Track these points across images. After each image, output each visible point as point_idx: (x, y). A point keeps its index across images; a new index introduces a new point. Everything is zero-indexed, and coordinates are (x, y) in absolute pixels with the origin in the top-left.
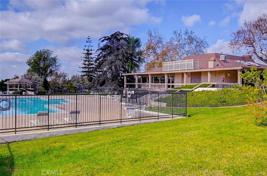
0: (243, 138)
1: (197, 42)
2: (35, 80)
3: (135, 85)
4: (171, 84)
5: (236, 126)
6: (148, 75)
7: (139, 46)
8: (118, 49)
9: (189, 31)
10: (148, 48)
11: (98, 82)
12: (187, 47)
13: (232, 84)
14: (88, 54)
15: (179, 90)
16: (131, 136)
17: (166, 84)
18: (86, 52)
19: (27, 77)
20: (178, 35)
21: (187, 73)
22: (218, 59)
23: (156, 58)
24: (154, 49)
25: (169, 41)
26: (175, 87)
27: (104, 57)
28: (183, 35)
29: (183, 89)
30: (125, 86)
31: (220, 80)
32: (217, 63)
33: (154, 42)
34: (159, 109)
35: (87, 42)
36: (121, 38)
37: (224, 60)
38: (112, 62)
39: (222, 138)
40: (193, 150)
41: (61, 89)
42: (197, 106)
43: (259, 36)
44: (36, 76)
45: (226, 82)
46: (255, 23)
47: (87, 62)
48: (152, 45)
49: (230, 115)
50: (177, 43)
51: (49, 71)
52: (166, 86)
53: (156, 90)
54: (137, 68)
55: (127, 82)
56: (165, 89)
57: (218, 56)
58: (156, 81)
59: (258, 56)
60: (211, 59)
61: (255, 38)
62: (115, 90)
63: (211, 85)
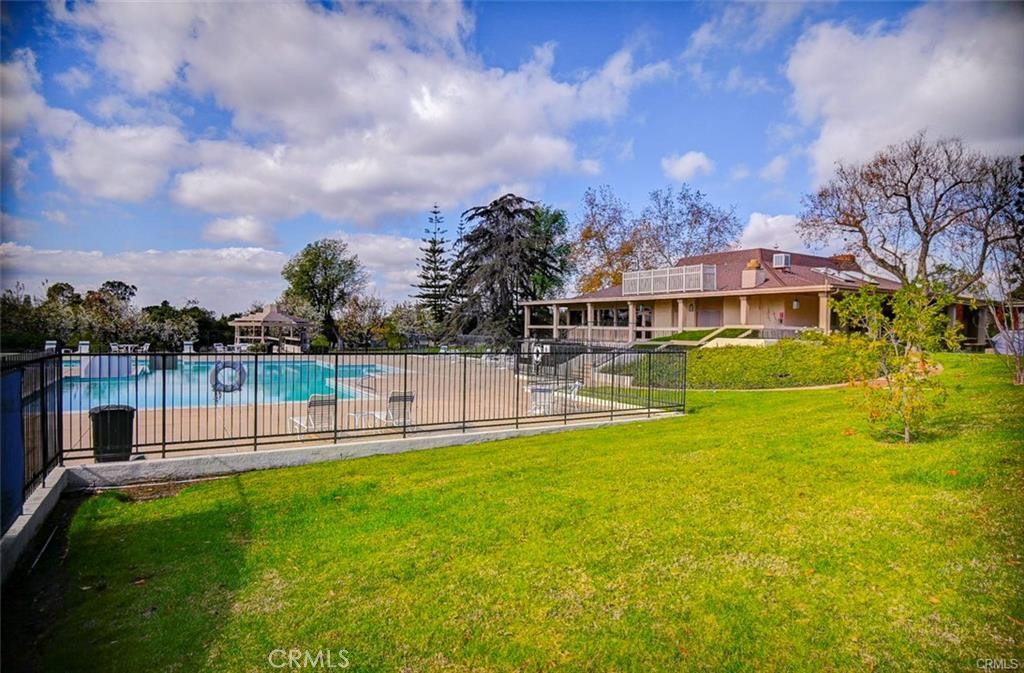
0: (836, 470)
1: (712, 220)
2: (304, 316)
3: (552, 330)
4: (643, 329)
5: (818, 439)
6: (584, 305)
7: (562, 231)
8: (510, 239)
9: (690, 193)
10: (587, 235)
11: (458, 321)
12: (686, 232)
13: (804, 329)
14: (434, 251)
15: (664, 345)
16: (542, 460)
17: (631, 328)
18: (428, 246)
19: (283, 308)
20: (662, 203)
21: (685, 300)
22: (768, 263)
23: (605, 261)
24: (600, 238)
25: (639, 217)
26: (655, 336)
27: (475, 258)
28: (675, 201)
29: (676, 342)
30: (527, 333)
31: (772, 317)
32: (764, 274)
34: (614, 394)
35: (431, 220)
36: (516, 211)
37: (783, 266)
38: (494, 273)
39: (780, 470)
40: (706, 499)
41: (367, 339)
42: (711, 385)
43: (876, 204)
44: (305, 307)
45: (787, 325)
46: (866, 169)
47: (431, 272)
48: (596, 227)
49: (799, 410)
50: (659, 223)
51: (336, 294)
52: (631, 333)
53: (607, 344)
54: (556, 288)
55: (532, 323)
56: (630, 341)
57: (766, 255)
58: (606, 320)
59: (874, 257)
60: (749, 265)
61: (866, 208)
62: (501, 342)
63: (749, 332)
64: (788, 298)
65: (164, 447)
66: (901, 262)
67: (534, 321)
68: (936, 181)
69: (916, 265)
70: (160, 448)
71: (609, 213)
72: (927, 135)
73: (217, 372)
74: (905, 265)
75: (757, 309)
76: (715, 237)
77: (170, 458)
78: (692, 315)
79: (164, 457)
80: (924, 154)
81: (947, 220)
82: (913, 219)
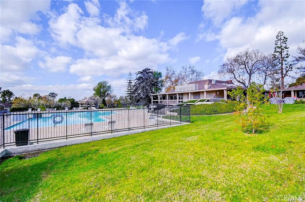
0: (234, 144)
1: (197, 73)
2: (97, 100)
3: (158, 101)
4: (181, 100)
5: (227, 132)
6: (166, 95)
7: (161, 77)
8: (147, 79)
9: (191, 66)
10: (167, 78)
11: (135, 100)
12: (191, 76)
13: (220, 99)
14: (130, 83)
15: (186, 104)
17: (178, 100)
18: (129, 81)
19: (92, 98)
20: (185, 69)
21: (191, 93)
22: (211, 83)
23: (171, 84)
24: (170, 78)
25: (179, 73)
26: (183, 102)
27: (139, 84)
28: (188, 69)
29: (188, 103)
30: (152, 102)
31: (212, 96)
32: (210, 85)
33: (170, 74)
34: (171, 117)
35: (129, 75)
36: (148, 72)
37: (214, 83)
38: (144, 87)
39: (216, 145)
40: (192, 158)
41: (113, 105)
42: (197, 114)
43: (237, 67)
44: (98, 97)
45: (216, 98)
46: (234, 58)
47: (129, 88)
48: (169, 76)
49: (220, 121)
50: (184, 74)
51: (106, 94)
52: (178, 101)
53: (172, 104)
54: (160, 91)
55: (153, 100)
56: (177, 103)
57: (210, 81)
58: (172, 98)
59: (237, 80)
60: (206, 83)
61: (235, 68)
62: (146, 104)
63: (207, 100)
64: (216, 91)
65: (38, 141)
66: (244, 81)
67: (154, 99)
68: (252, 60)
69: (248, 82)
70: (37, 141)
71: (171, 72)
72: (249, 49)
73: (54, 118)
74: (245, 82)
75: (209, 94)
76: (198, 77)
77: (40, 144)
78: (192, 97)
79: (38, 143)
80: (249, 54)
81: (255, 70)
82: (247, 70)
